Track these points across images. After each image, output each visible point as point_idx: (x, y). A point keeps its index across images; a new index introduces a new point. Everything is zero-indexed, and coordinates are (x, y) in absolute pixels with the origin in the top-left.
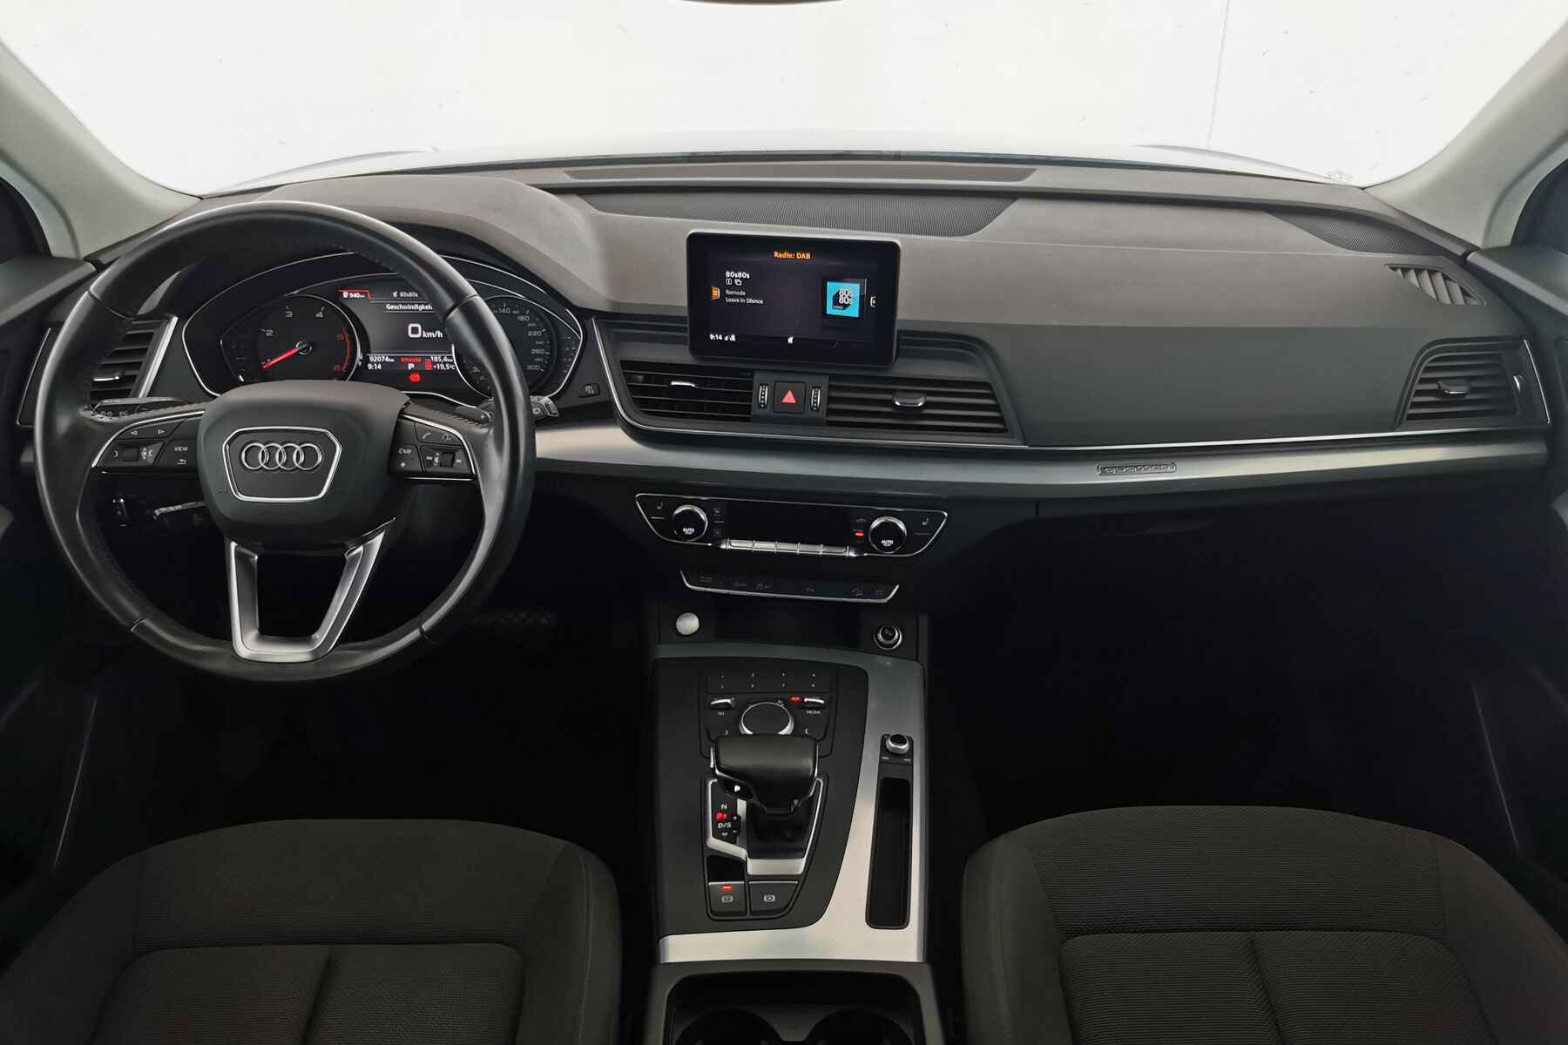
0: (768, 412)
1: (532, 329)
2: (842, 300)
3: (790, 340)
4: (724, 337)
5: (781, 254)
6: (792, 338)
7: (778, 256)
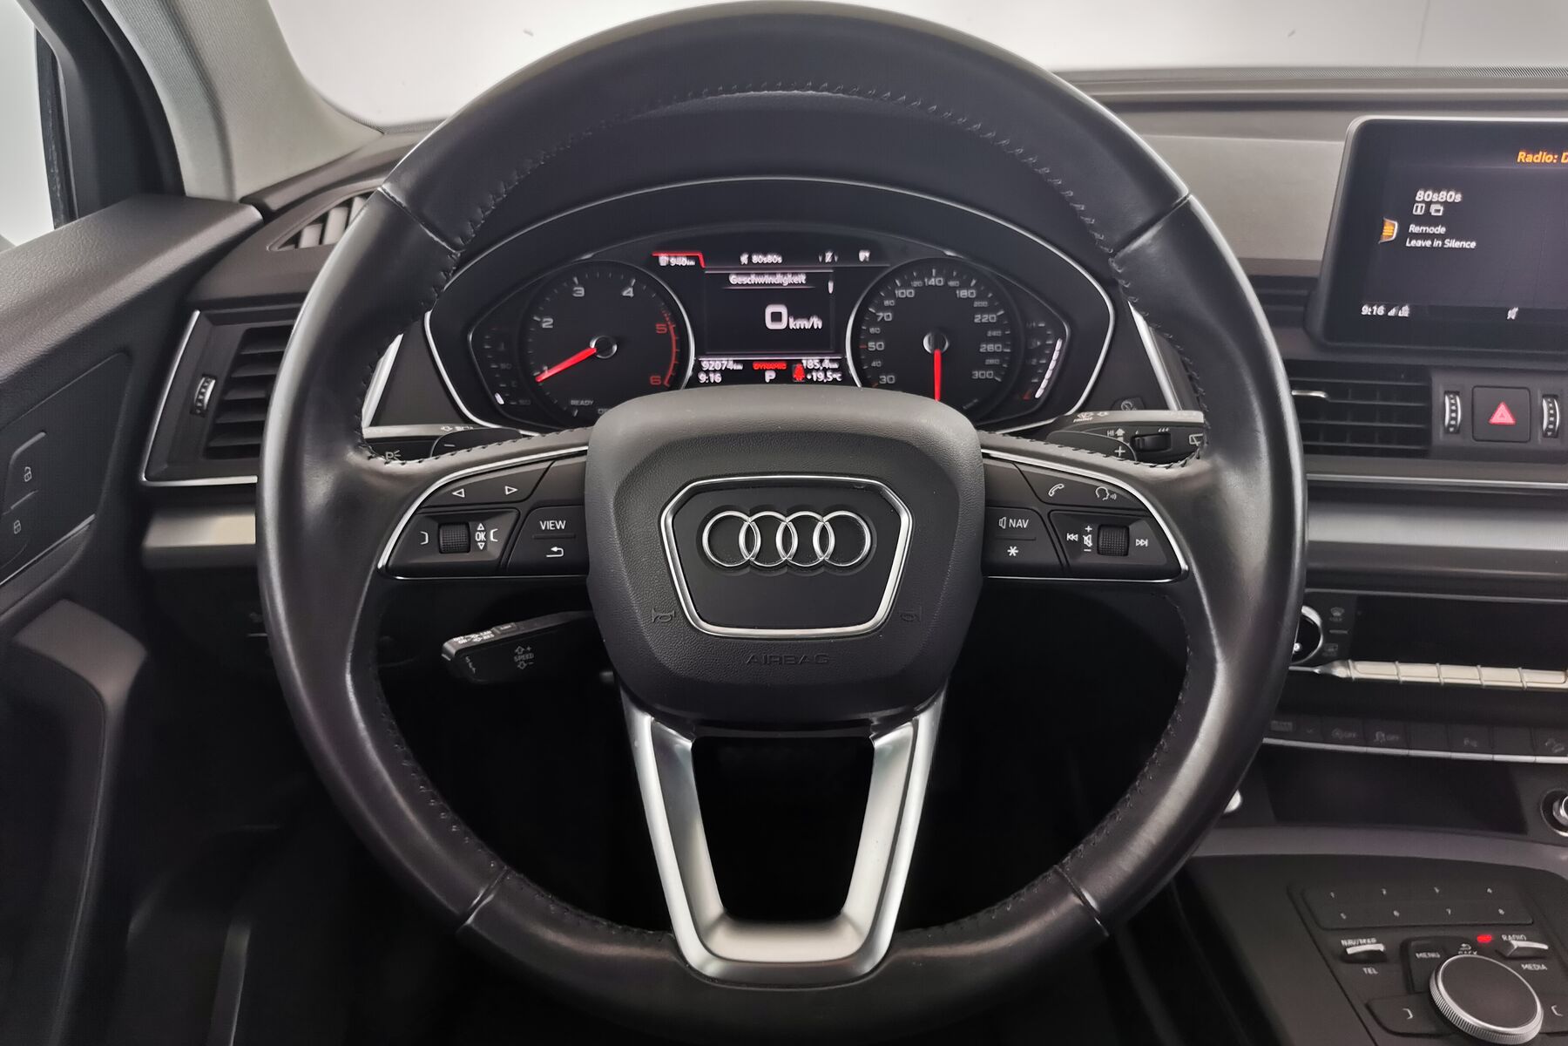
0: (1467, 441)
1: (982, 310)
3: (1512, 314)
4: (1388, 310)
5: (1530, 156)
6: (1516, 310)
7: (1523, 161)
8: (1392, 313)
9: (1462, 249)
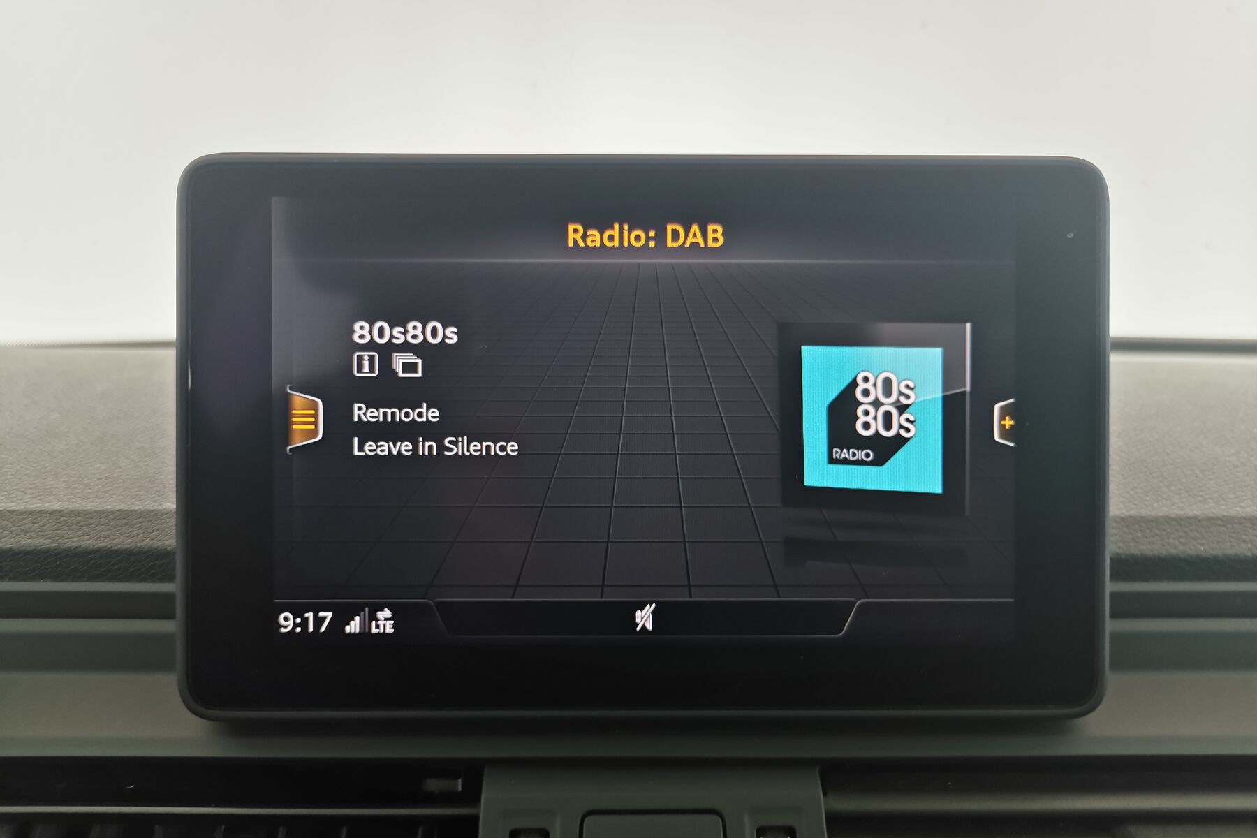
2: (868, 422)
3: (644, 619)
4: (342, 618)
5: (594, 234)
6: (649, 609)
7: (582, 244)
8: (353, 627)
9: (488, 458)
